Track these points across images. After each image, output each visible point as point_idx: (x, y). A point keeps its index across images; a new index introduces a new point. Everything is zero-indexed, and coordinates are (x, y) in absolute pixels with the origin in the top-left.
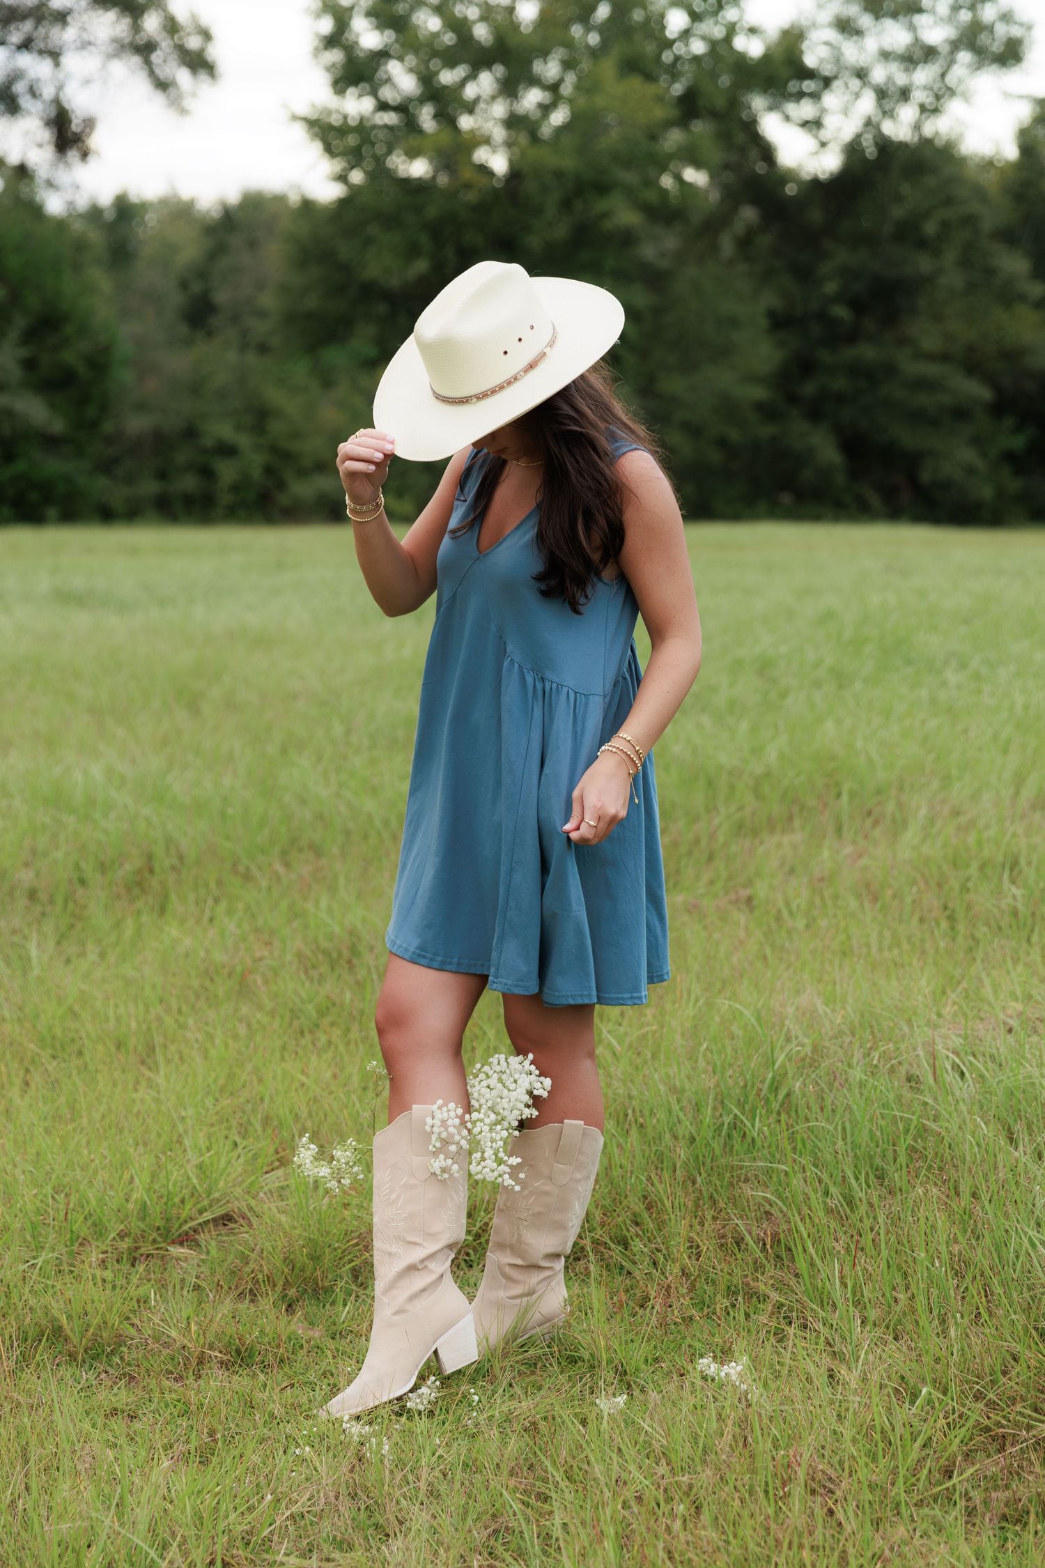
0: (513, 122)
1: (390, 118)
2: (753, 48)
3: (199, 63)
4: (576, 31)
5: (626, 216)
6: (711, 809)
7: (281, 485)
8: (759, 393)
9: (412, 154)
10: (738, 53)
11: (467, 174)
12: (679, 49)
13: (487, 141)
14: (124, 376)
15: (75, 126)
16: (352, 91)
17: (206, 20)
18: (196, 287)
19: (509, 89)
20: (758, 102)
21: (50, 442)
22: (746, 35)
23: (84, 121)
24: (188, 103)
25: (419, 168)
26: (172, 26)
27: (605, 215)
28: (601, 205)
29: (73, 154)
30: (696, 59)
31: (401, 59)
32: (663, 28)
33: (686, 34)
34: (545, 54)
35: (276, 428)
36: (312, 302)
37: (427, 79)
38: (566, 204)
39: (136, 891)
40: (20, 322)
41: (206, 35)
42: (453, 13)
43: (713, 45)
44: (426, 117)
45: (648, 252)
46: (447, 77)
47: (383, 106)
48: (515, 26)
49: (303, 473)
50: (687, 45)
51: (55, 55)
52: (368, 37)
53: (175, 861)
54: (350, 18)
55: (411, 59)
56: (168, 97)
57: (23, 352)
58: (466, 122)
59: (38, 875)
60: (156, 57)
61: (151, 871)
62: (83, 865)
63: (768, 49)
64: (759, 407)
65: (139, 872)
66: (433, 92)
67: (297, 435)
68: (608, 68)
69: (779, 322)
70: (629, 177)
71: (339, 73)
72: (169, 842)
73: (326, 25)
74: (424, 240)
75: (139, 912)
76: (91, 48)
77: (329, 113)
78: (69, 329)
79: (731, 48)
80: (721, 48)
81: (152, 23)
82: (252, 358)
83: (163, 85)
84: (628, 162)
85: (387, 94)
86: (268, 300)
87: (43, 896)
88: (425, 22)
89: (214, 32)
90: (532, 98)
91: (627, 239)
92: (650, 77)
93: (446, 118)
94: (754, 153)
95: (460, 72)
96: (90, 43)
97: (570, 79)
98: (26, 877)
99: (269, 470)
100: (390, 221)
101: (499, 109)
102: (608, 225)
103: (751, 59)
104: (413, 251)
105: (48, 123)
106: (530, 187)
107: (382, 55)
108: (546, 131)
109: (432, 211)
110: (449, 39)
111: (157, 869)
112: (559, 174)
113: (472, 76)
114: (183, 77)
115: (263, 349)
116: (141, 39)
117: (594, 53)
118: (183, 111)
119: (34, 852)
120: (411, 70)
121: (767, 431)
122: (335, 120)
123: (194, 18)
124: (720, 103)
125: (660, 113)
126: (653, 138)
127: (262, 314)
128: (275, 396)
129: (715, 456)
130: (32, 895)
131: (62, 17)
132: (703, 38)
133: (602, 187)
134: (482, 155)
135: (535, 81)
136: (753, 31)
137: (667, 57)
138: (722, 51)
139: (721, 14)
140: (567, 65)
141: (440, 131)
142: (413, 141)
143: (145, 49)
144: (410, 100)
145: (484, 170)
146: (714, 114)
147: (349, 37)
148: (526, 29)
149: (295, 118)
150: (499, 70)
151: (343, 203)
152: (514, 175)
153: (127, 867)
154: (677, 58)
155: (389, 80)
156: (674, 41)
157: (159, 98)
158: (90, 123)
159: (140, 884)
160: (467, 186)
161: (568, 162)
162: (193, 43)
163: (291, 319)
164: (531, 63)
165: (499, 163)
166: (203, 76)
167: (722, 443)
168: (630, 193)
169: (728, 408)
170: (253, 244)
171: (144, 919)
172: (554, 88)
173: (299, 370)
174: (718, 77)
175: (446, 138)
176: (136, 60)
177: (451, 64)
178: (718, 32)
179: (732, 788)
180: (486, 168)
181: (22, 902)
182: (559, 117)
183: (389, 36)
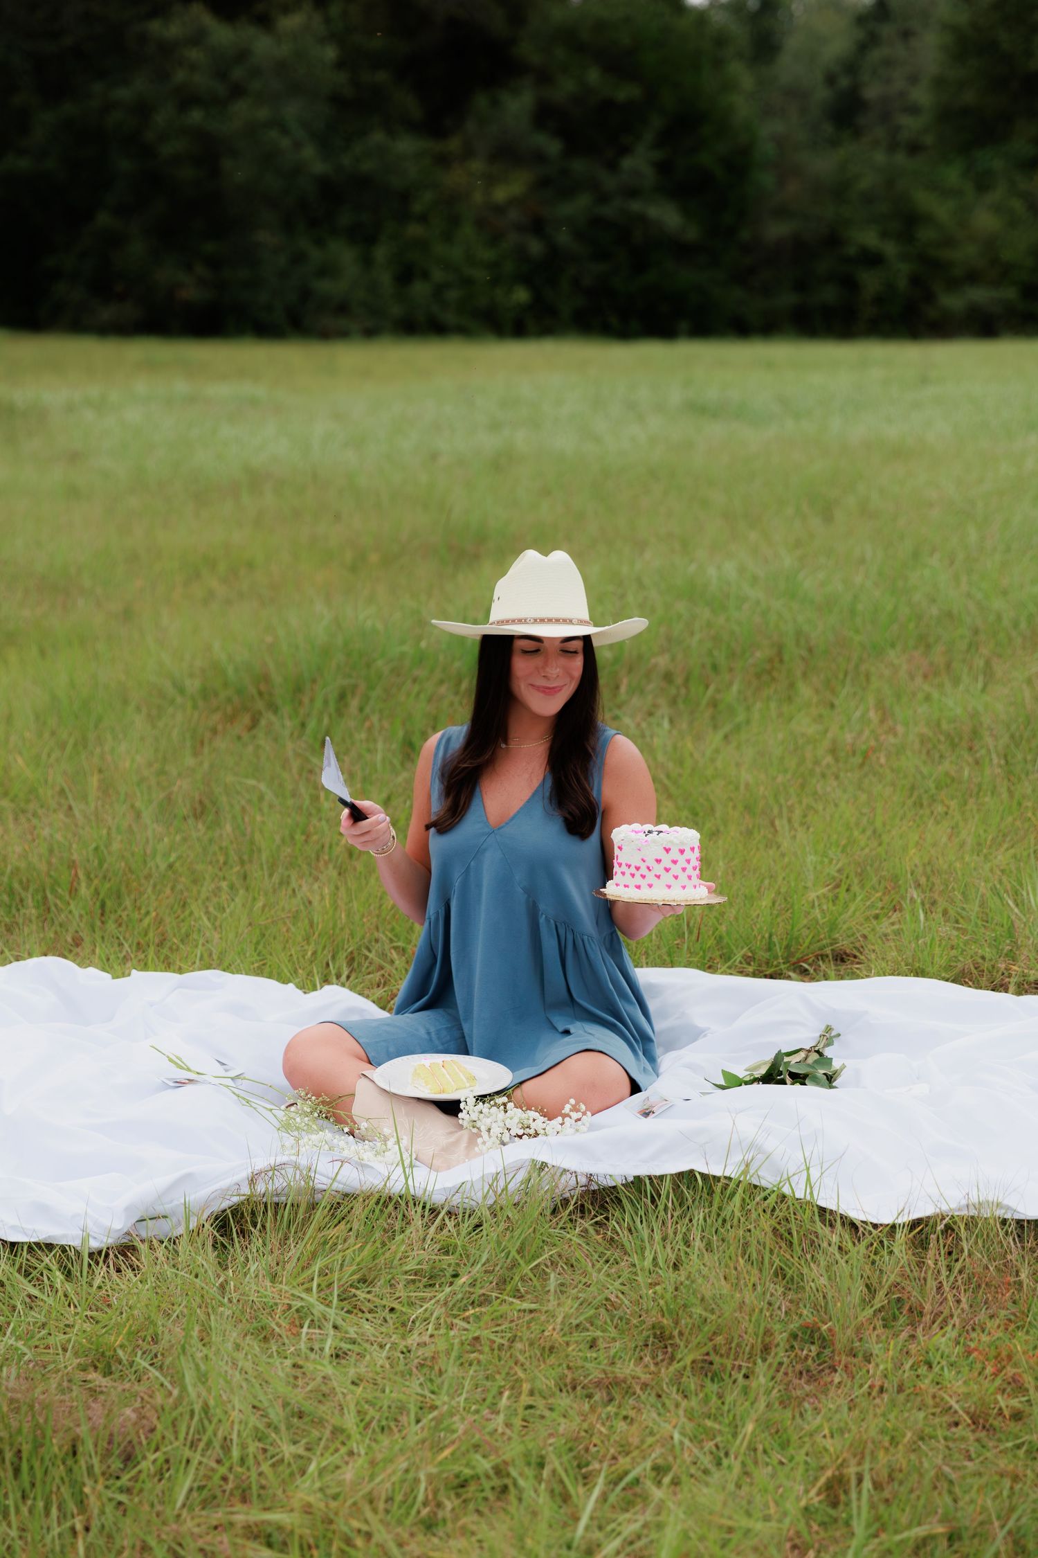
7: (929, 297)
14: (767, 179)
18: (844, 82)
21: (682, 250)
35: (925, 234)
36: (969, 97)
39: (766, 677)
40: (657, 122)
49: (954, 284)
53: (804, 653)
57: (658, 155)
61: (781, 661)
62: (715, 653)
65: (771, 660)
67: (949, 242)
72: (799, 634)
75: (769, 697)
78: (707, 130)
82: (900, 158)
86: (922, 95)
87: (679, 679)
98: (663, 662)
99: (915, 281)
111: (786, 658)
115: (914, 148)
127: (914, 110)
128: (925, 200)
130: (668, 677)
153: (758, 655)
159: (769, 672)
163: (947, 115)
170: (906, 35)
173: (952, 175)
181: (658, 682)
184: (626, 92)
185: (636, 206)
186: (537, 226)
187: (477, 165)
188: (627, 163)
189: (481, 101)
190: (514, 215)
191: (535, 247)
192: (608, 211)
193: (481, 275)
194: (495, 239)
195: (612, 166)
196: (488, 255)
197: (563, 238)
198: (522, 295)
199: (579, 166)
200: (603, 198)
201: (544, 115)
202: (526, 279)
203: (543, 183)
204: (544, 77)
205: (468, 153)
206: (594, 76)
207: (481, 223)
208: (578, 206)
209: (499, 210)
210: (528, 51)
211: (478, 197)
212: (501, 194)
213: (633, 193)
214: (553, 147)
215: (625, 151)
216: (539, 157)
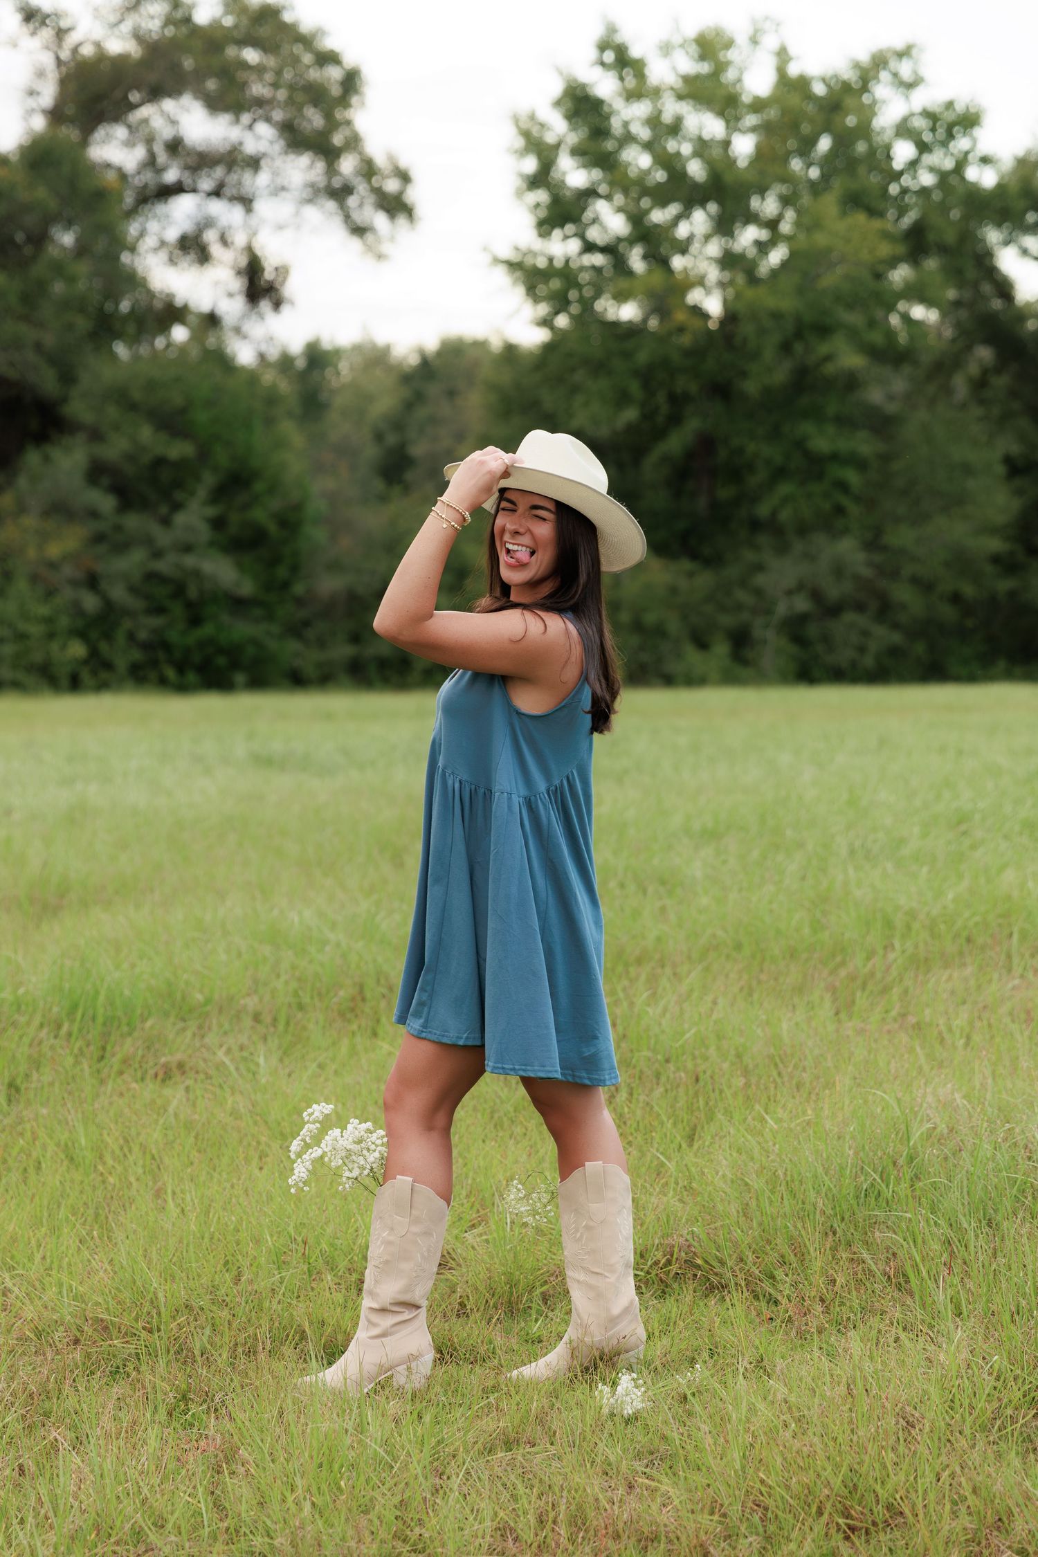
0: (729, 261)
1: (598, 259)
2: (986, 178)
3: (396, 206)
4: (796, 164)
5: (851, 359)
6: (888, 947)
8: (995, 545)
9: (621, 297)
10: (972, 183)
11: (680, 317)
12: (906, 180)
13: (701, 282)
14: (316, 534)
15: (268, 275)
16: (557, 233)
17: (403, 163)
18: (392, 439)
19: (724, 226)
20: (993, 236)
21: (238, 604)
22: (979, 166)
23: (277, 269)
24: (386, 248)
25: (628, 312)
26: (369, 170)
27: (828, 358)
28: (823, 349)
29: (265, 305)
30: (924, 192)
31: (608, 197)
32: (889, 158)
33: (913, 164)
34: (762, 191)
37: (637, 219)
38: (785, 348)
39: (349, 1015)
40: (209, 480)
41: (405, 177)
42: (665, 148)
43: (943, 177)
44: (636, 261)
45: (875, 395)
46: (659, 216)
47: (589, 247)
48: (732, 162)
50: (914, 178)
51: (246, 202)
52: (575, 176)
54: (557, 155)
55: (619, 199)
56: (365, 244)
57: (211, 511)
58: (678, 262)
59: (261, 1000)
60: (352, 201)
62: (301, 993)
63: (1002, 178)
64: (996, 559)
66: (644, 233)
68: (829, 204)
69: (1015, 469)
70: (854, 318)
71: (543, 213)
73: (530, 165)
74: (635, 388)
75: (353, 1033)
76: (284, 194)
77: (535, 254)
78: (259, 487)
79: (963, 179)
80: (951, 179)
81: (347, 165)
83: (359, 230)
84: (852, 302)
85: (593, 234)
87: (267, 1019)
88: (636, 159)
89: (413, 174)
90: (748, 236)
91: (851, 382)
92: (874, 212)
93: (658, 259)
94: (987, 288)
95: (673, 209)
96: (283, 189)
97: (790, 215)
98: (251, 1003)
100: (599, 367)
101: (714, 248)
102: (829, 369)
103: (984, 190)
104: (623, 399)
105: (239, 273)
106: (747, 329)
107: (590, 193)
108: (763, 270)
109: (642, 357)
110: (660, 176)
111: (368, 995)
112: (776, 316)
113: (685, 215)
114: (380, 220)
116: (337, 183)
117: (816, 188)
118: (380, 257)
119: (256, 981)
120: (620, 210)
121: (1004, 585)
122: (541, 263)
123: (391, 158)
124: (950, 237)
125: (885, 250)
126: (879, 276)
129: (948, 613)
130: (257, 1018)
131: (254, 163)
132: (932, 169)
133: (824, 330)
134: (695, 296)
135: (751, 218)
136: (985, 160)
137: (894, 189)
138: (953, 180)
139: (952, 144)
140: (785, 201)
141: (650, 272)
142: (623, 284)
143: (340, 193)
144: (619, 240)
145: (698, 312)
146: (943, 249)
147: (555, 175)
148: (742, 163)
149: (497, 261)
150: (713, 207)
151: (548, 349)
152: (730, 317)
153: (342, 993)
154: (905, 191)
155: (595, 220)
156: (901, 173)
157: (355, 243)
158: (283, 271)
159: (352, 1010)
160: (681, 330)
161: (787, 304)
162: (392, 186)
164: (749, 198)
165: (713, 305)
166: (402, 220)
167: (956, 598)
168: (853, 334)
169: (961, 562)
170: (452, 394)
171: (358, 1039)
172: (772, 225)
174: (950, 209)
175: (658, 278)
176: (331, 205)
177: (663, 203)
178: (949, 164)
179: (908, 927)
180: (700, 309)
181: (247, 1022)
182: (776, 256)
183: (597, 174)
184: (179, 450)
185: (190, 561)
186: (92, 582)
187: (30, 521)
188: (180, 519)
189: (32, 457)
190: (68, 571)
191: (91, 602)
192: (163, 566)
193: (35, 630)
194: (50, 593)
195: (166, 522)
196: (43, 610)
197: (118, 593)
198: (77, 650)
199: (133, 522)
200: (157, 554)
201: (96, 472)
202: (82, 634)
203: (99, 538)
204: (96, 436)
205: (21, 509)
206: (146, 433)
207: (34, 579)
208: (133, 562)
209: (52, 565)
210: (78, 408)
211: (32, 553)
212: (54, 550)
213: (188, 548)
214: (106, 503)
215: (177, 507)
216: (94, 514)
